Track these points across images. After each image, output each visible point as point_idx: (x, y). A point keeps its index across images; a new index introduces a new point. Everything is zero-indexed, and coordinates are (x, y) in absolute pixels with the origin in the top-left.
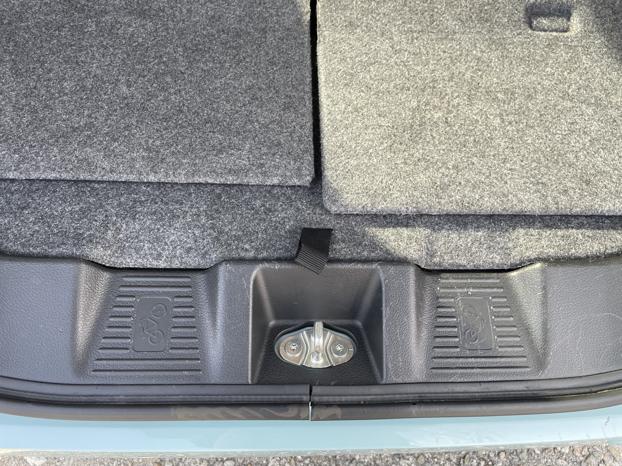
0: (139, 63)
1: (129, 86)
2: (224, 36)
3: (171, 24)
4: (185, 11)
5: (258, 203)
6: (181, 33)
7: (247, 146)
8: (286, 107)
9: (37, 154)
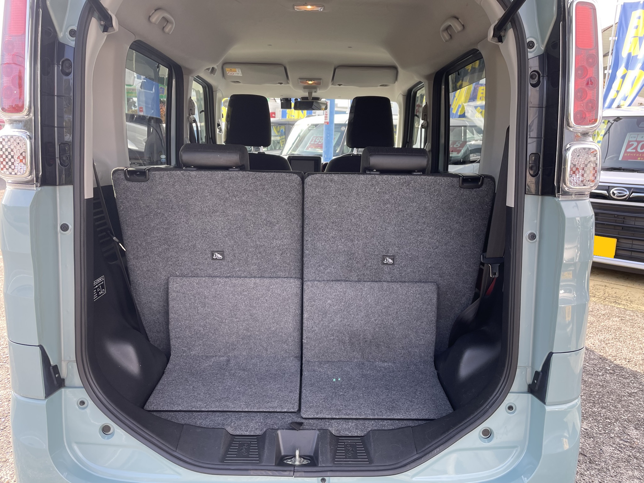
0: (242, 382)
1: (239, 388)
2: (270, 375)
3: (253, 373)
4: (258, 369)
5: (280, 417)
6: (256, 375)
7: (277, 401)
8: (290, 392)
9: (212, 404)
